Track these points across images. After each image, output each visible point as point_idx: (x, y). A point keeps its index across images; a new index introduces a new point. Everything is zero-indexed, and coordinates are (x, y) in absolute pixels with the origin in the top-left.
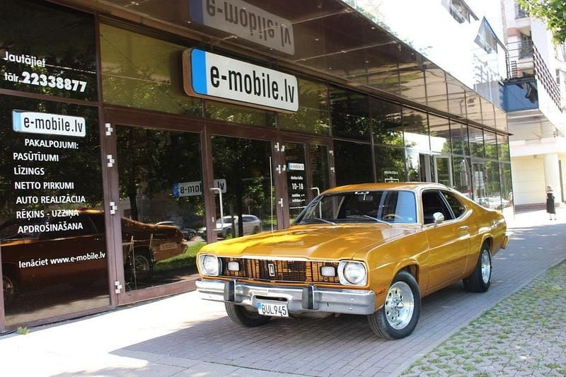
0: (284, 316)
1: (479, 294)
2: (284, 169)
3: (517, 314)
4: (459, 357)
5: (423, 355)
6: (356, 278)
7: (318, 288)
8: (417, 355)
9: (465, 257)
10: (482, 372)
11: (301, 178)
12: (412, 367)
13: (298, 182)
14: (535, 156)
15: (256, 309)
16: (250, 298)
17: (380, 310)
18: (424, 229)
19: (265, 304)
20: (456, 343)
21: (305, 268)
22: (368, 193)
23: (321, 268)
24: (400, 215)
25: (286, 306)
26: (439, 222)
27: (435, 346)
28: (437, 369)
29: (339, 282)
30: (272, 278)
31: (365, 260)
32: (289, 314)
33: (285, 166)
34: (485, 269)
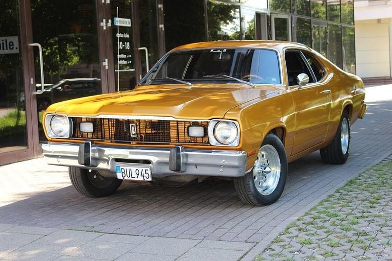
0: (146, 180)
1: (339, 166)
2: (109, 25)
3: (383, 183)
4: (333, 219)
5: (297, 218)
6: (227, 138)
7: (186, 149)
8: (290, 218)
9: (326, 124)
10: (361, 231)
11: (127, 36)
12: (288, 228)
13: (123, 40)
14: (379, 21)
15: (115, 173)
16: (107, 161)
17: (249, 173)
18: (289, 91)
19: (125, 168)
20: (327, 208)
21: (169, 128)
22: (225, 51)
23: (188, 128)
24: (261, 76)
25: (149, 169)
26: (304, 84)
27: (306, 211)
28: (315, 230)
29: (208, 142)
30: (134, 139)
31: (238, 119)
32: (152, 178)
33: (110, 21)
34: (344, 138)
